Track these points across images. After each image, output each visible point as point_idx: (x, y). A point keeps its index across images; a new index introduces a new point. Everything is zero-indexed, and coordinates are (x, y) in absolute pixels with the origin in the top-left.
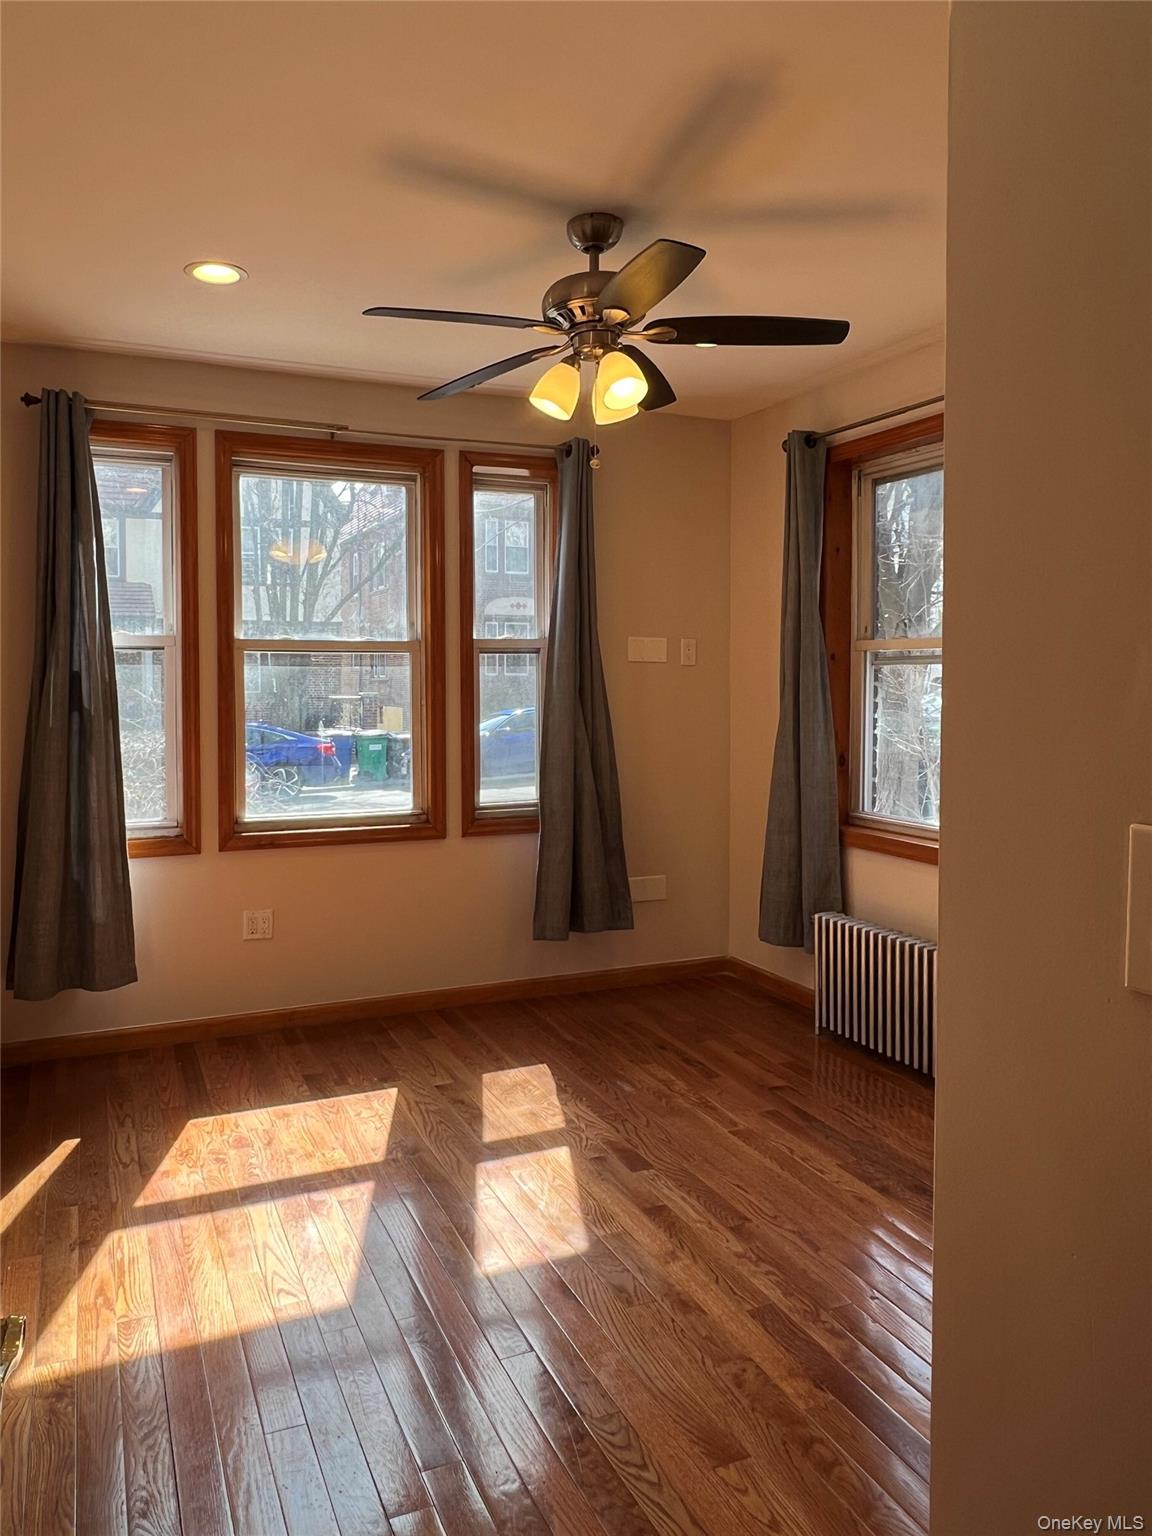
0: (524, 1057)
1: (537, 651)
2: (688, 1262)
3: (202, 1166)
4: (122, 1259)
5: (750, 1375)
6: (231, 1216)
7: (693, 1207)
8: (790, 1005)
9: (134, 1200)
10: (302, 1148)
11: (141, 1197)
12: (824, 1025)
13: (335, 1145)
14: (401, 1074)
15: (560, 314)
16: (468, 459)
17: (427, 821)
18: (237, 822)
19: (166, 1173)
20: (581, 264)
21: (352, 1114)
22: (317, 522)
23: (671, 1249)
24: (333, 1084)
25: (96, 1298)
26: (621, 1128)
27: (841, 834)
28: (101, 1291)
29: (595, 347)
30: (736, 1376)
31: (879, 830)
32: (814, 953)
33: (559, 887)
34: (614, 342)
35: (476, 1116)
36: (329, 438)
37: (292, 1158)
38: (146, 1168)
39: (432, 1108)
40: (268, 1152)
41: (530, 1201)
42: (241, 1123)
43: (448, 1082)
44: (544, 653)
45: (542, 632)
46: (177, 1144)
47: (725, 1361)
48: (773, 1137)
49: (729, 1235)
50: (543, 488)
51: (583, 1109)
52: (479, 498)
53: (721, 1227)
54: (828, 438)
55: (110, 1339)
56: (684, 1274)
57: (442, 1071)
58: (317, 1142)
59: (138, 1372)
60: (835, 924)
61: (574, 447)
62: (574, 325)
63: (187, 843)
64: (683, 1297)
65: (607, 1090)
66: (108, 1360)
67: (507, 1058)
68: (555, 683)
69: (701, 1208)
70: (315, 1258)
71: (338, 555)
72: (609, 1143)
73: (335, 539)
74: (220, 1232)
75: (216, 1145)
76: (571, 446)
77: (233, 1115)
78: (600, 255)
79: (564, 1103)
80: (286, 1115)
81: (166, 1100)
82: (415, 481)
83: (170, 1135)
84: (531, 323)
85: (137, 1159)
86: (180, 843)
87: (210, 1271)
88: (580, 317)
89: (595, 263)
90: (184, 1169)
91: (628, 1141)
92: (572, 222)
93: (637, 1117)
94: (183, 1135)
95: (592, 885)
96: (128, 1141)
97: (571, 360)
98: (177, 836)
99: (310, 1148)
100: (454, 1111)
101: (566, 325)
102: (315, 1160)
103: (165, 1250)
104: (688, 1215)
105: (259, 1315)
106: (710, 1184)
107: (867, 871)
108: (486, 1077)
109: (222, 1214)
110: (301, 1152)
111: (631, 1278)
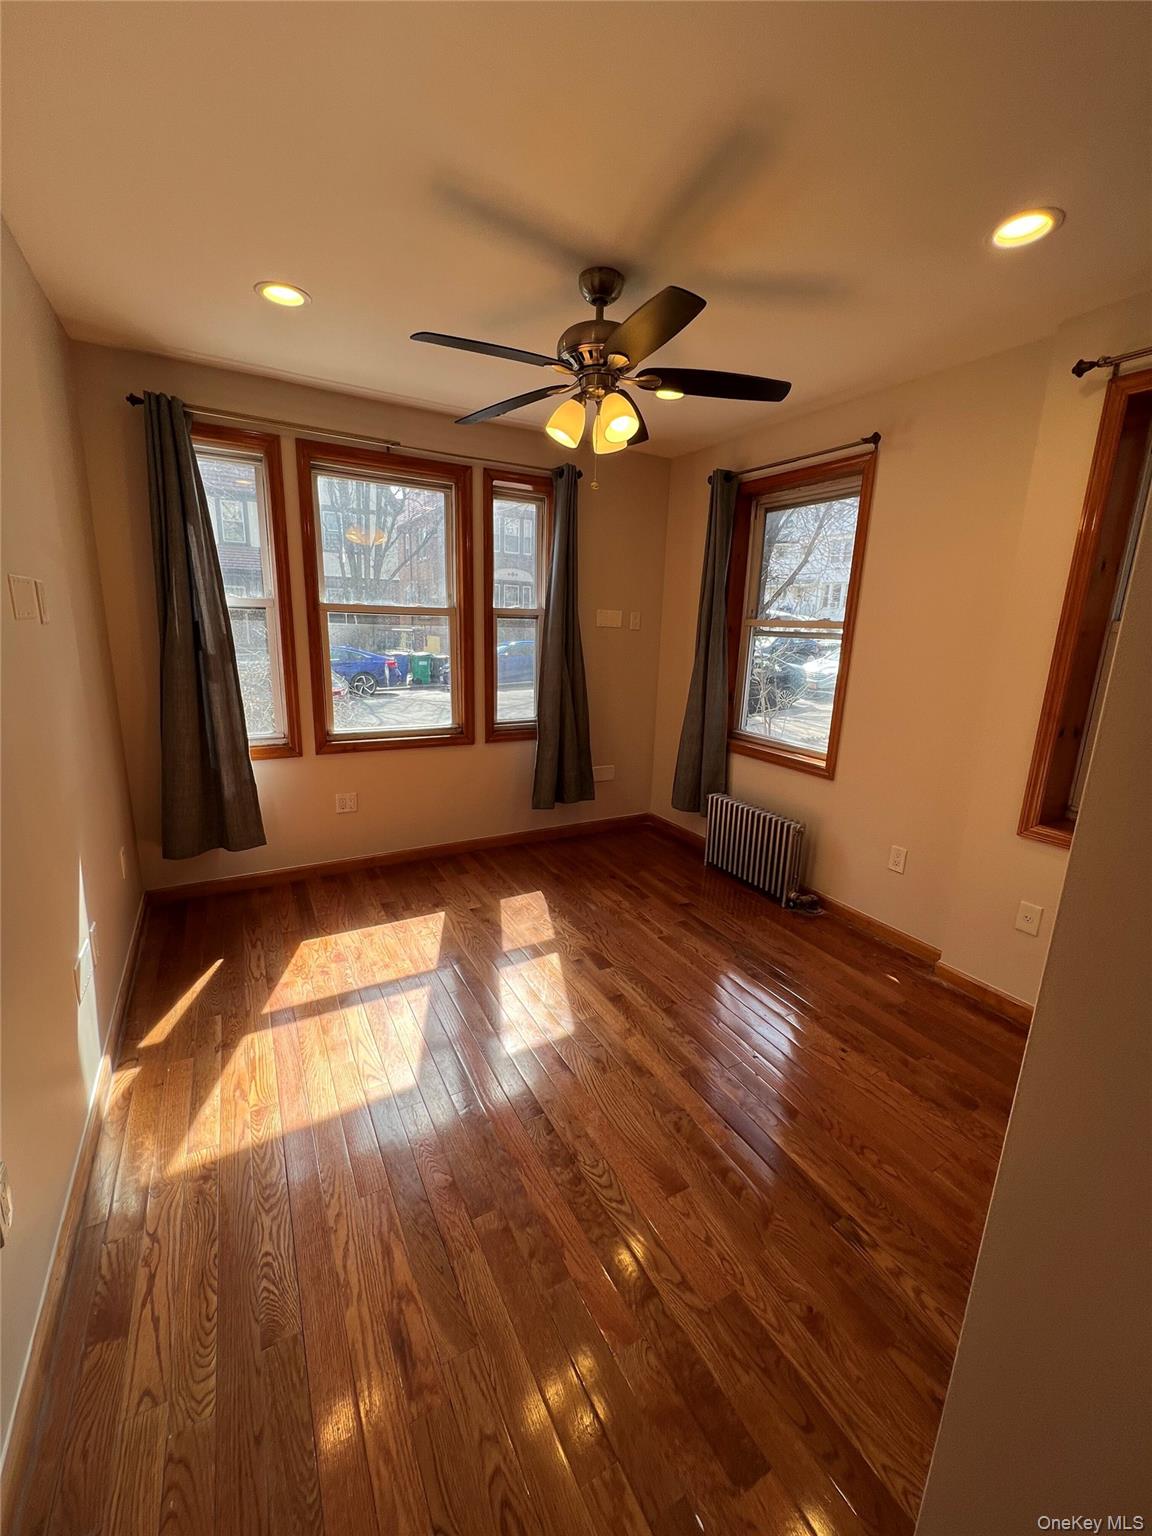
0: (527, 888)
1: (536, 617)
2: (639, 1037)
3: (312, 978)
4: (254, 1057)
5: (684, 1122)
6: (333, 1017)
7: (640, 995)
8: (688, 847)
9: (262, 1008)
10: (382, 960)
11: (268, 1005)
12: (710, 860)
13: (405, 957)
14: (447, 901)
15: (572, 357)
16: (490, 475)
17: (462, 733)
18: (328, 734)
19: (286, 985)
20: (590, 313)
21: (415, 932)
22: (380, 512)
23: (628, 1027)
24: (401, 909)
25: (235, 1091)
26: (591, 938)
27: (728, 744)
28: (238, 1086)
29: (598, 388)
30: (676, 1124)
31: (751, 742)
32: (707, 816)
33: (549, 777)
34: (613, 385)
35: (496, 930)
36: (385, 451)
37: (375, 968)
38: (271, 981)
39: (469, 926)
40: (359, 965)
41: (535, 995)
42: (339, 942)
43: (479, 906)
44: (541, 618)
45: (540, 604)
46: (293, 961)
47: (669, 1111)
48: (685, 940)
49: (663, 1015)
50: (542, 500)
51: (565, 924)
52: (496, 504)
53: (659, 1010)
54: (740, 476)
55: (245, 1125)
56: (636, 1045)
57: (474, 898)
58: (393, 956)
59: (265, 1154)
60: (722, 801)
61: (565, 472)
62: (582, 367)
63: (292, 749)
64: (639, 1063)
65: (580, 908)
66: (243, 1145)
67: (515, 885)
68: (549, 641)
69: (645, 996)
70: (393, 1048)
71: (395, 536)
72: (584, 949)
73: (393, 525)
74: (325, 1031)
75: (322, 961)
76: (563, 470)
77: (333, 936)
78: (605, 308)
79: (554, 919)
80: (370, 935)
81: (286, 926)
82: (451, 489)
83: (289, 954)
84: (548, 361)
85: (264, 973)
86: (288, 749)
87: (318, 1063)
88: (588, 361)
89: (600, 313)
90: (299, 981)
91: (597, 948)
92: (583, 274)
93: (600, 928)
94: (298, 952)
95: (571, 774)
96: (259, 959)
97: (579, 398)
98: (284, 744)
99: (387, 960)
100: (482, 927)
101: (576, 366)
102: (391, 970)
103: (285, 1047)
104: (637, 1001)
105: (354, 1098)
106: (649, 977)
107: (742, 770)
108: (503, 902)
109: (327, 1016)
110: (382, 964)
111: (604, 1052)
